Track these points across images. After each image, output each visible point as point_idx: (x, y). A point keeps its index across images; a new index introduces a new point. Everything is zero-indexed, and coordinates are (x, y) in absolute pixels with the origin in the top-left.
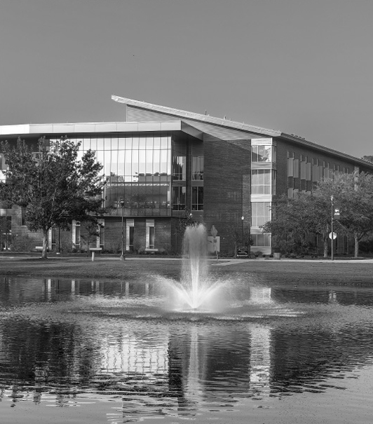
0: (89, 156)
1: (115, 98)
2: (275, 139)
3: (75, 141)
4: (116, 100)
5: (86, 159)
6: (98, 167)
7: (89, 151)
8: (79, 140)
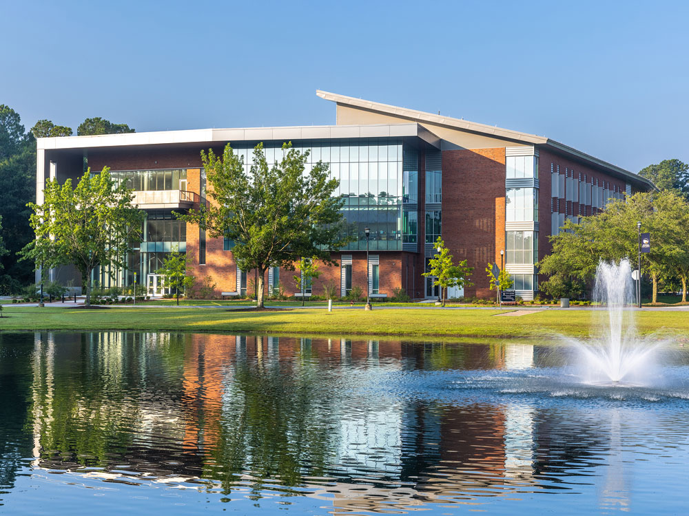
0: (321, 170)
1: (322, 94)
2: (538, 147)
3: (303, 150)
4: (323, 96)
5: (317, 174)
6: (334, 184)
7: (319, 164)
8: (305, 150)
